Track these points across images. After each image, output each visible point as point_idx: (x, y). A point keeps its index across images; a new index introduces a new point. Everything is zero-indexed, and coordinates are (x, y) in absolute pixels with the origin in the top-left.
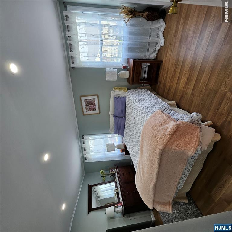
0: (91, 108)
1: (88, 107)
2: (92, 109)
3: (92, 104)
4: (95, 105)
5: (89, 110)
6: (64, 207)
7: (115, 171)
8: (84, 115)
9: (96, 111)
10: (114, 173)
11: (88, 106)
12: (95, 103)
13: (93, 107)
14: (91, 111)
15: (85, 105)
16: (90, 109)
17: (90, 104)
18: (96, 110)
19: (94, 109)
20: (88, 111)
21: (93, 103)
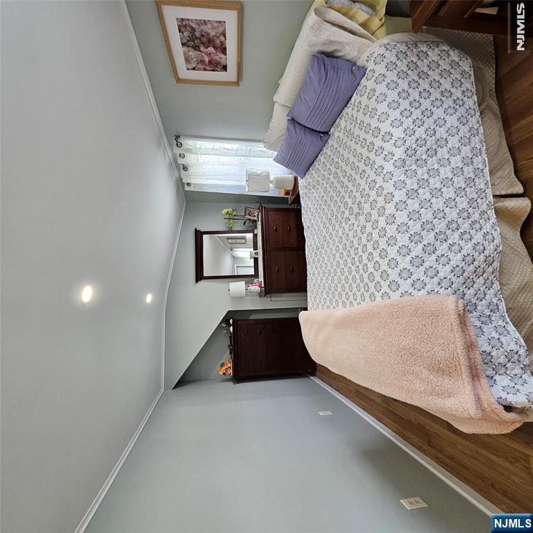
0: (206, 59)
1: (192, 53)
2: (210, 62)
3: (210, 42)
4: (224, 51)
5: (200, 66)
6: (149, 298)
7: (257, 215)
8: (179, 80)
9: (224, 73)
10: (256, 218)
11: (196, 48)
12: (223, 44)
13: (216, 58)
14: (205, 70)
15: (183, 44)
16: (202, 62)
17: (204, 44)
18: (225, 68)
19: (218, 64)
20: (194, 69)
21: (218, 42)
